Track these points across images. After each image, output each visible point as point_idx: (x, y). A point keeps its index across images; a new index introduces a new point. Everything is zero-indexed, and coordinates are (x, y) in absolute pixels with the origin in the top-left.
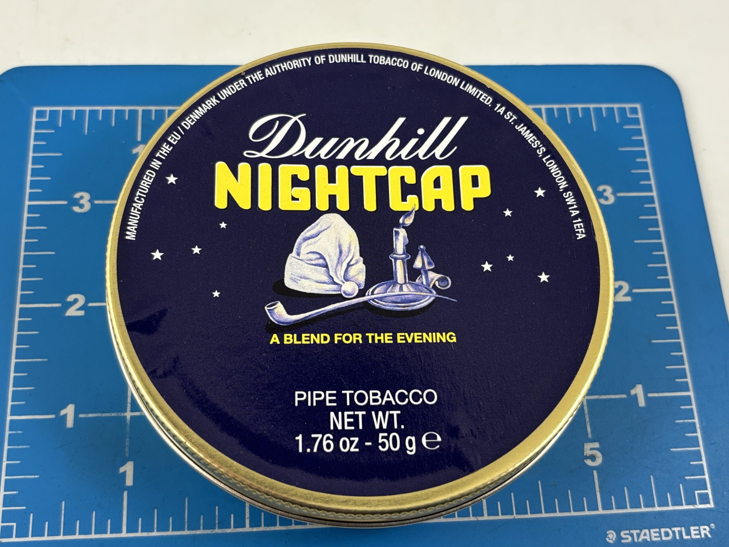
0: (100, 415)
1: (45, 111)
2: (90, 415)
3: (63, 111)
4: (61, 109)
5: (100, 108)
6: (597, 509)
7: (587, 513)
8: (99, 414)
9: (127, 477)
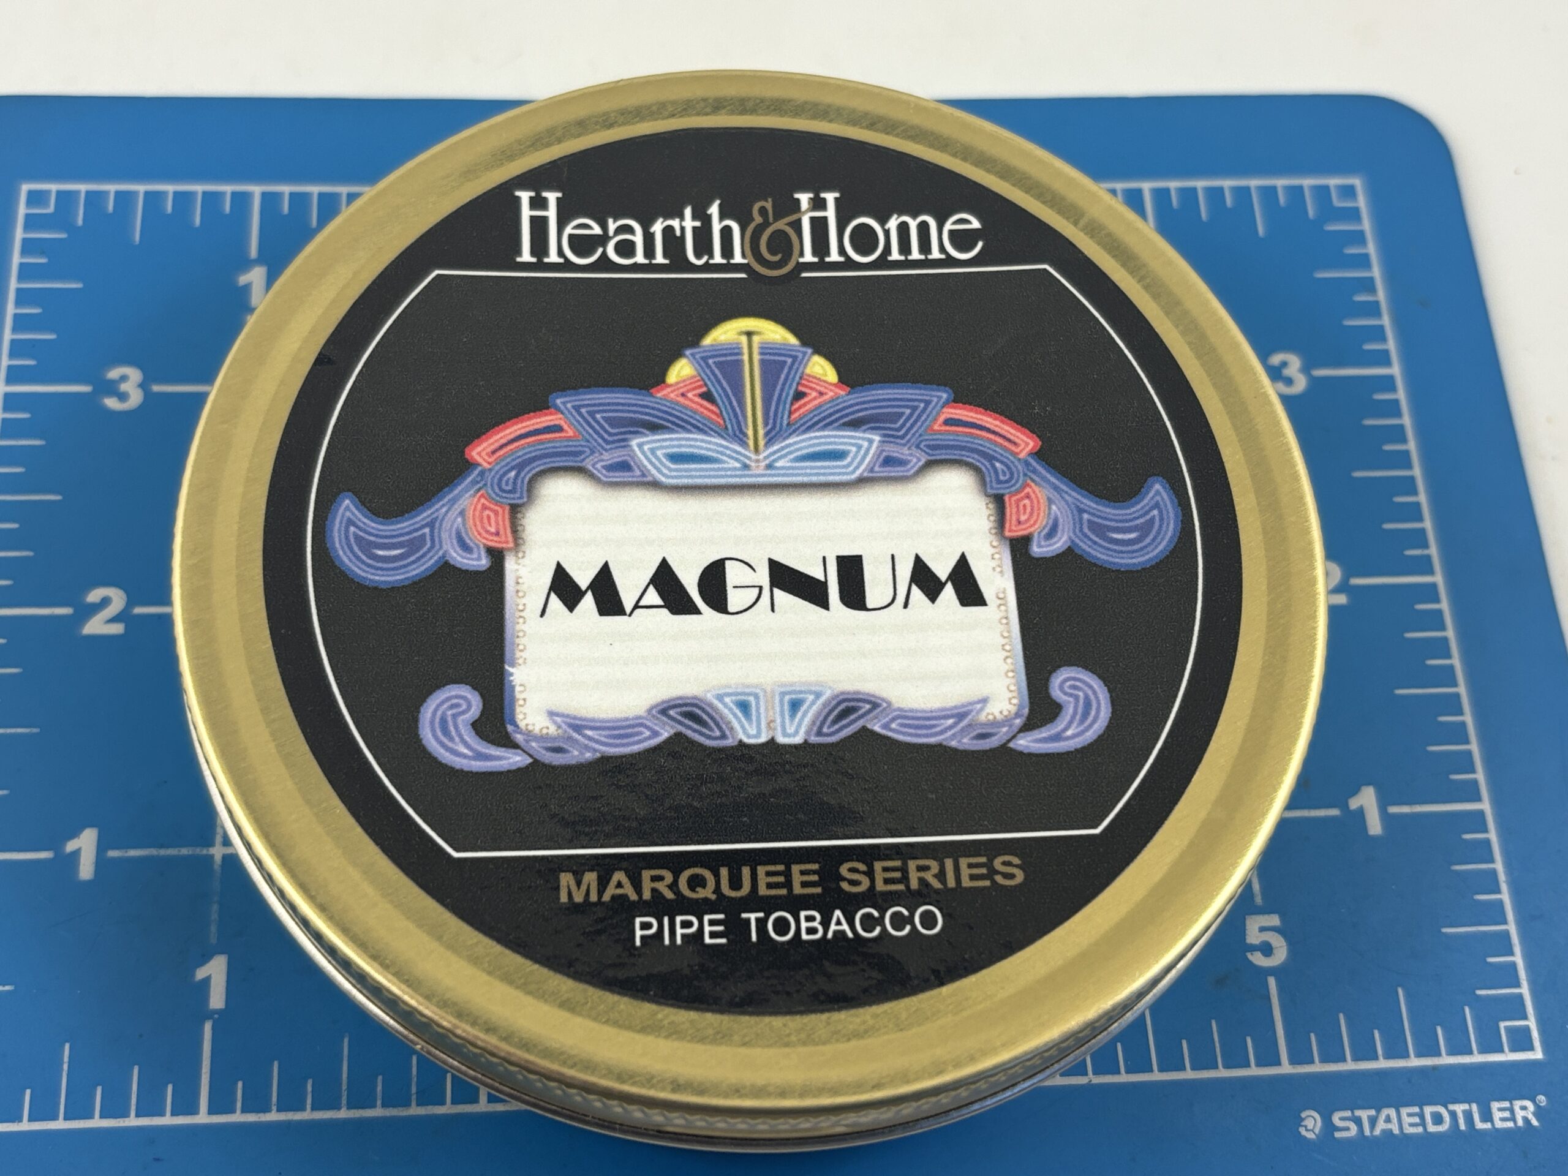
0: (153, 852)
1: (48, 193)
2: (133, 853)
3: (88, 193)
4: (82, 188)
5: (170, 188)
6: (1278, 1063)
7: (1254, 1071)
8: (152, 849)
9: (212, 989)
